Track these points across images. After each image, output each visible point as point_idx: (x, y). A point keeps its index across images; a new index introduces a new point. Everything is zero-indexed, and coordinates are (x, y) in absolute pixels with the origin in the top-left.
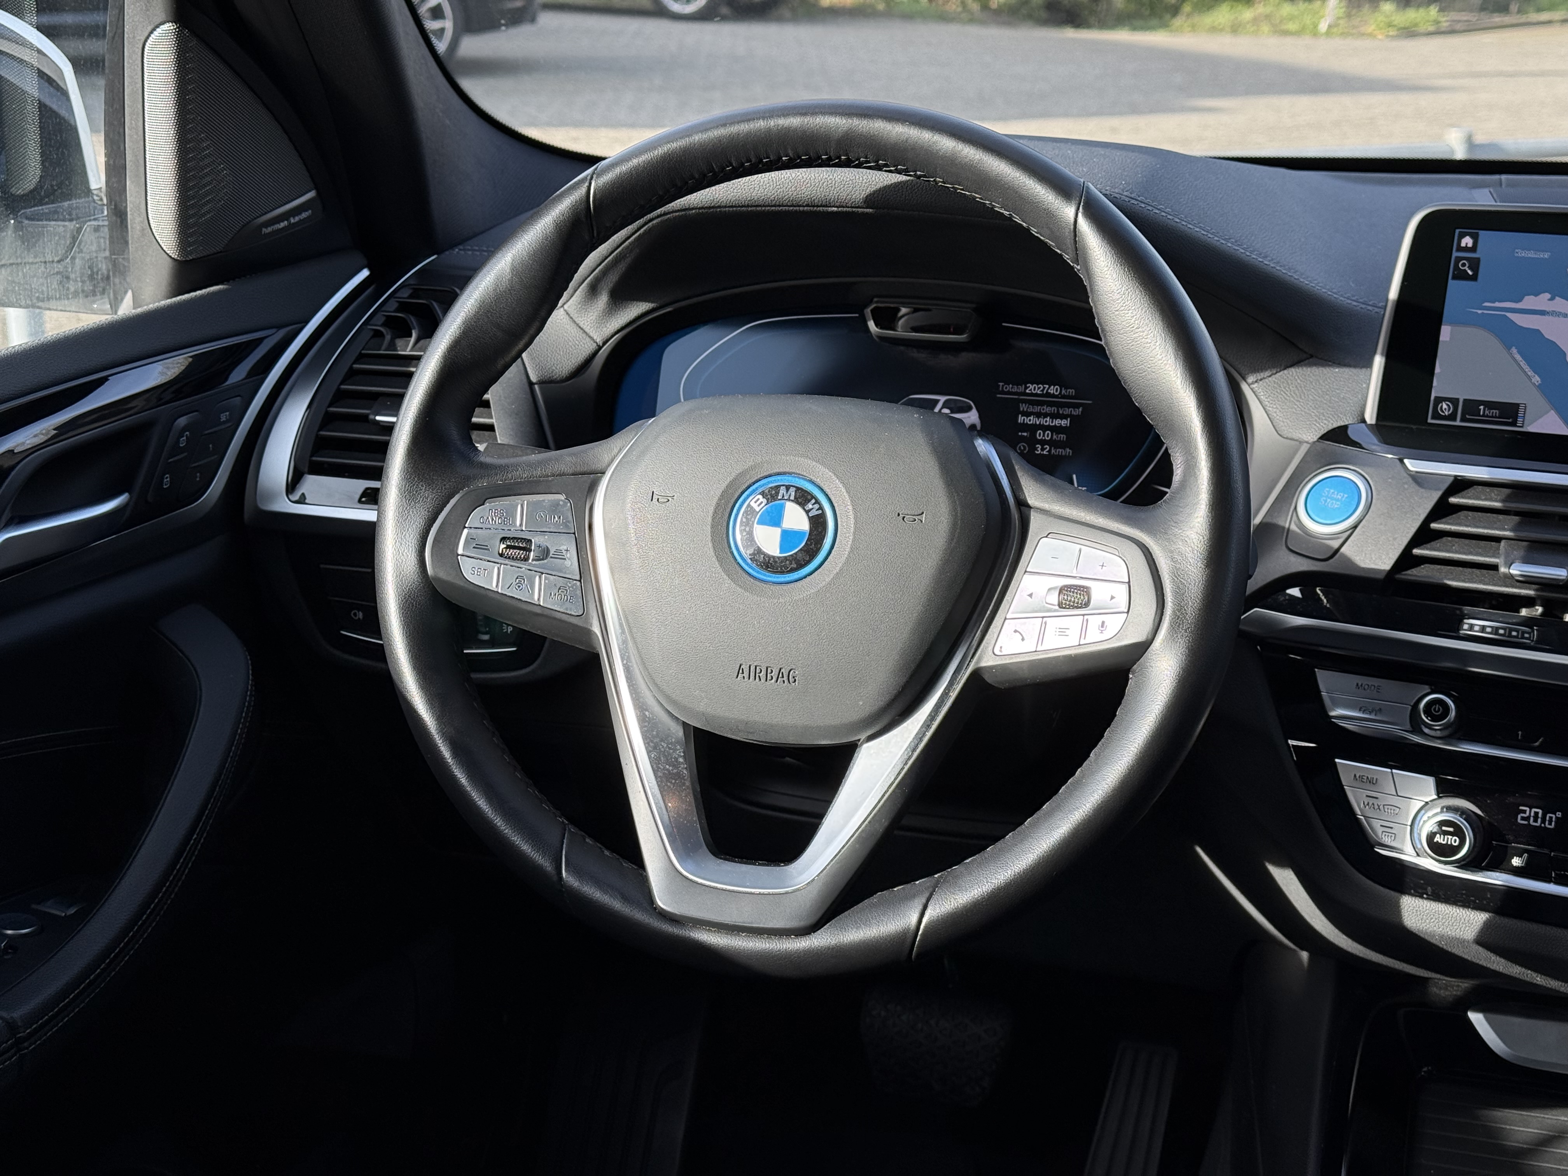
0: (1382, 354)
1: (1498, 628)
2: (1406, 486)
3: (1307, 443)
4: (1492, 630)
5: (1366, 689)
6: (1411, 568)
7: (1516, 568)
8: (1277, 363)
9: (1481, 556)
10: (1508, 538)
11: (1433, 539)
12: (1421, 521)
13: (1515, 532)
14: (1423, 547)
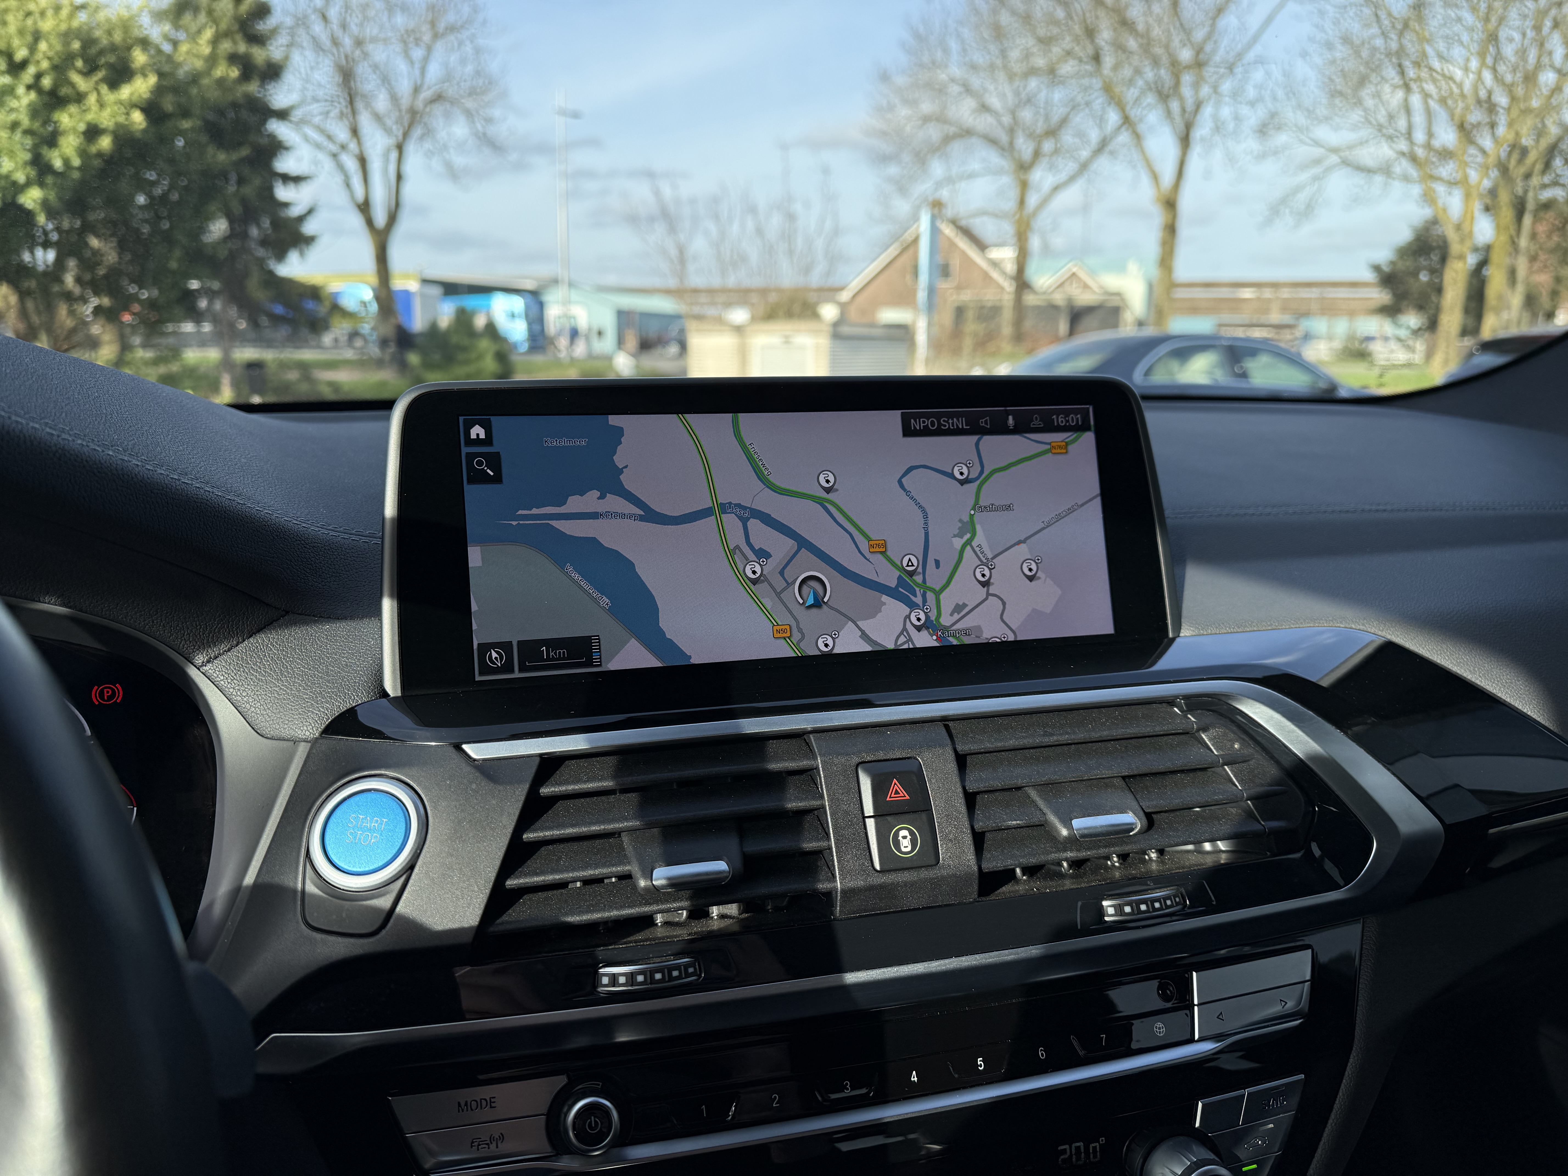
0: (391, 596)
1: (653, 972)
2: (474, 786)
3: (304, 741)
4: (645, 978)
5: (473, 1108)
6: (508, 910)
7: (661, 876)
8: (236, 630)
9: (604, 865)
10: (630, 830)
11: (529, 859)
12: (509, 836)
13: (635, 818)
14: (521, 872)
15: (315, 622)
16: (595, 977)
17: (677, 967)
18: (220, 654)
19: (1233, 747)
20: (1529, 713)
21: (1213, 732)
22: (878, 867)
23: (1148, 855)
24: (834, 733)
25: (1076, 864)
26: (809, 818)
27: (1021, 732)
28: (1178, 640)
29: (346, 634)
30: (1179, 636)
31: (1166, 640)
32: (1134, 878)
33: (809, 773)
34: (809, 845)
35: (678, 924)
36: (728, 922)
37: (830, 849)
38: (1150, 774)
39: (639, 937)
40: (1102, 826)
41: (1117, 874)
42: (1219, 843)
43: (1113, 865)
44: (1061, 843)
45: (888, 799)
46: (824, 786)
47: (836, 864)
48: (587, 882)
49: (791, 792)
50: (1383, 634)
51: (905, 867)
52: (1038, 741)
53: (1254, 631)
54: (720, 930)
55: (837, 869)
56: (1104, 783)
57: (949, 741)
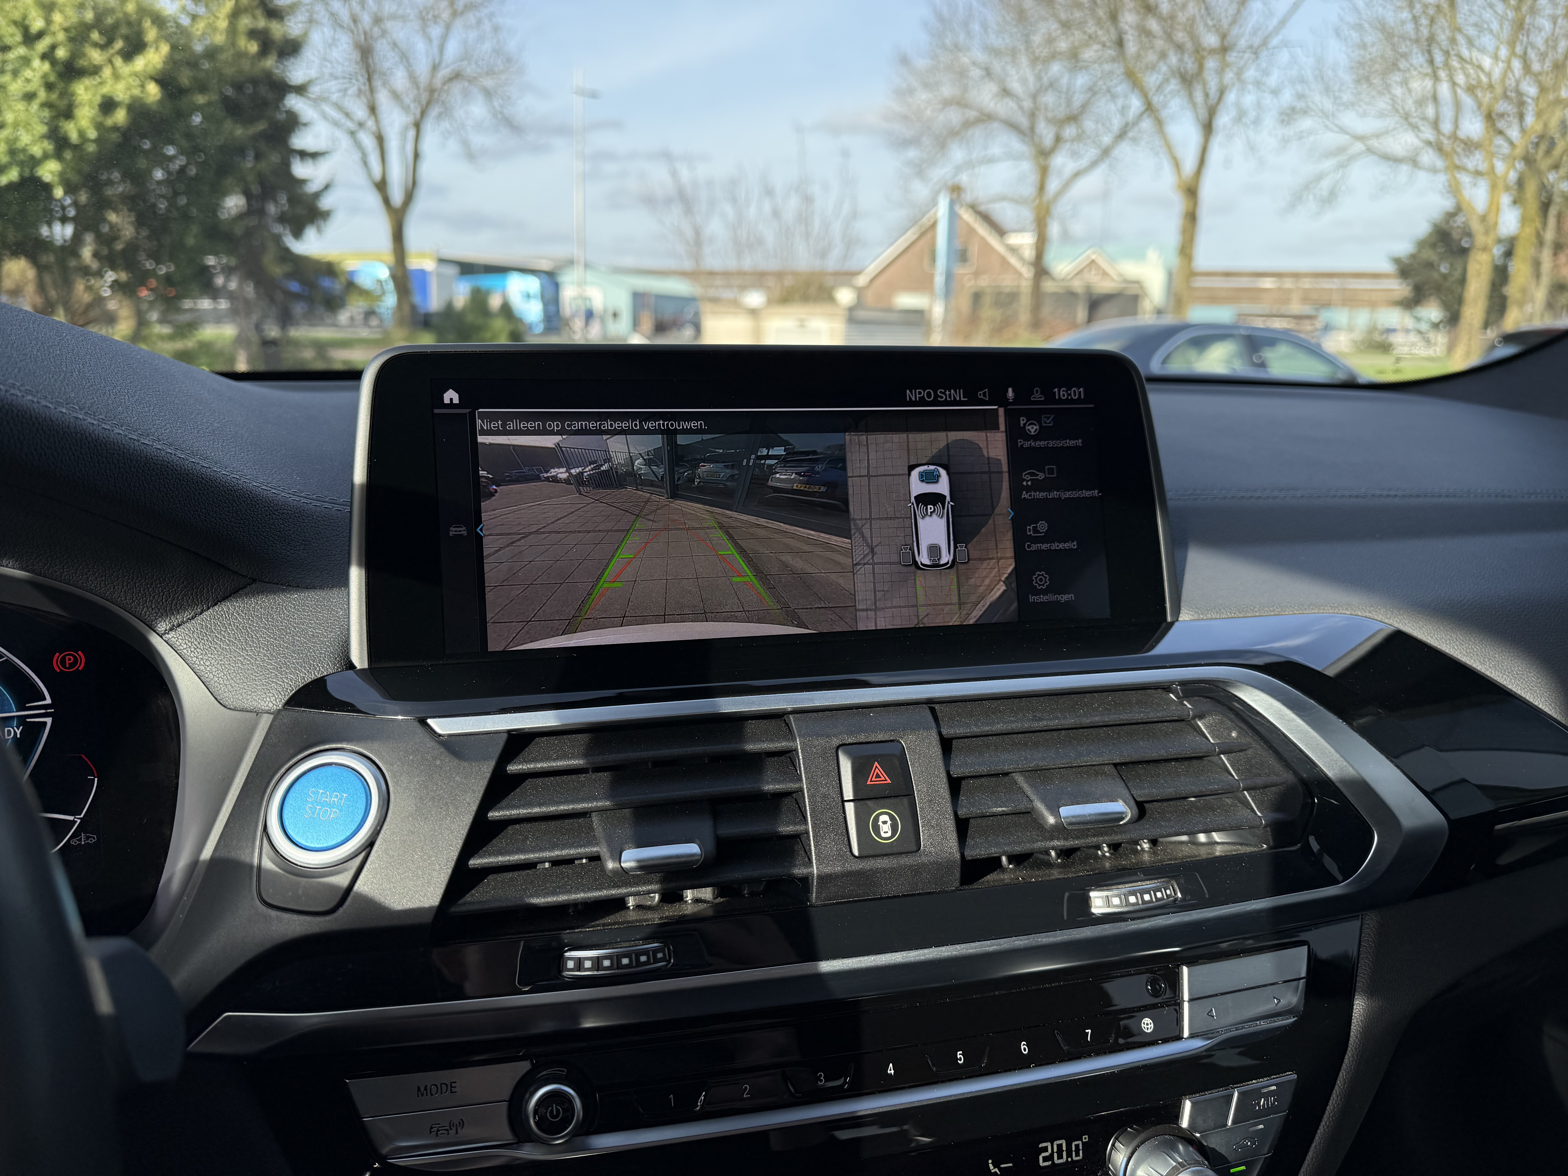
0: (360, 565)
1: (619, 957)
2: (438, 762)
3: (267, 713)
4: (612, 963)
5: (434, 1093)
6: (472, 890)
7: (630, 858)
8: (201, 597)
9: (571, 846)
10: (601, 811)
11: (495, 838)
12: (473, 813)
13: (606, 798)
14: (485, 851)
15: (283, 591)
16: (560, 961)
17: (645, 952)
18: (183, 622)
19: (1230, 735)
20: (1540, 706)
21: (1209, 719)
22: (856, 853)
23: (1141, 846)
24: (814, 714)
25: (1066, 853)
26: (787, 801)
27: (1010, 717)
28: (1177, 624)
29: (315, 604)
30: (1177, 620)
31: (1164, 625)
32: (1124, 869)
33: (788, 755)
34: (786, 829)
35: (650, 908)
36: (702, 906)
37: (807, 833)
38: (1143, 762)
39: (608, 920)
40: (1090, 815)
41: (1107, 865)
42: (1214, 834)
43: (1104, 855)
44: (1048, 832)
45: (869, 783)
46: (802, 769)
47: (813, 848)
48: (555, 863)
49: (769, 773)
50: (1390, 622)
51: (884, 853)
52: (1026, 725)
53: (1256, 616)
54: (694, 914)
55: (813, 854)
56: (1095, 770)
57: (934, 724)
